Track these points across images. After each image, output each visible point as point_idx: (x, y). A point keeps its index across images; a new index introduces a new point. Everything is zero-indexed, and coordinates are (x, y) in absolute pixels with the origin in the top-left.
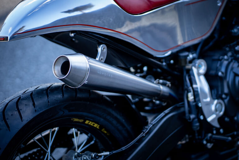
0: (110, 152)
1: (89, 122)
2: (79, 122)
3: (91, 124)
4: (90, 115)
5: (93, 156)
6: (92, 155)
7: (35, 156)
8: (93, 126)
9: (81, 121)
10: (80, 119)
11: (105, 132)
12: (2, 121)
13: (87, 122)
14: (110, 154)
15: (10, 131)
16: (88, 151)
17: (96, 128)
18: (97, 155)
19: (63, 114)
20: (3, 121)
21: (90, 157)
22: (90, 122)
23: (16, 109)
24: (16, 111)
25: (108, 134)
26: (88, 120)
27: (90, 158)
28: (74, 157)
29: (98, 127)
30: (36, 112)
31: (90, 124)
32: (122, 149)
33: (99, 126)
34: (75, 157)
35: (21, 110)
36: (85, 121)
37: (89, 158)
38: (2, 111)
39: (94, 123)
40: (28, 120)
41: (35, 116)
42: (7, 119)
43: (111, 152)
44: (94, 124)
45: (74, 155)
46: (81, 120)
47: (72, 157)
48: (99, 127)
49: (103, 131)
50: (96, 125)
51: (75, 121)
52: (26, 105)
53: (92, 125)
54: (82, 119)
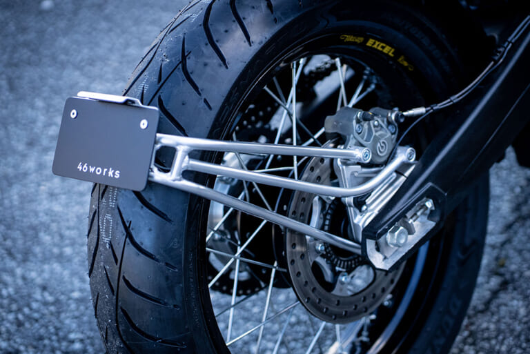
0: (426, 107)
1: (374, 43)
2: (354, 43)
3: (378, 46)
4: (378, 27)
5: (393, 117)
6: (389, 115)
7: (248, 124)
8: (382, 52)
9: (359, 40)
10: (357, 35)
11: (406, 64)
12: (207, 44)
13: (370, 43)
14: (427, 111)
15: (227, 68)
16: (377, 108)
17: (387, 55)
18: (402, 116)
19: (326, 26)
20: (209, 44)
21: (385, 119)
22: (377, 43)
23: (234, 19)
24: (234, 21)
25: (410, 69)
26: (373, 39)
27: (385, 122)
28: (354, 122)
29: (391, 54)
30: (276, 22)
31: (375, 46)
32: (451, 101)
33: (393, 50)
34: (358, 122)
35: (244, 18)
36: (366, 40)
37: (383, 122)
38: (201, 22)
39: (384, 45)
40: (262, 42)
41: (276, 31)
42: (217, 41)
43: (429, 108)
44: (383, 47)
45: (355, 117)
46: (359, 38)
47: (352, 121)
48: (393, 53)
49: (401, 63)
50: (388, 50)
51: (347, 42)
52: (253, 8)
53: (379, 48)
54: (361, 36)
